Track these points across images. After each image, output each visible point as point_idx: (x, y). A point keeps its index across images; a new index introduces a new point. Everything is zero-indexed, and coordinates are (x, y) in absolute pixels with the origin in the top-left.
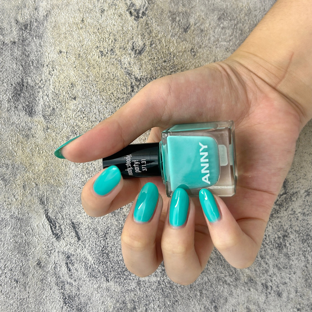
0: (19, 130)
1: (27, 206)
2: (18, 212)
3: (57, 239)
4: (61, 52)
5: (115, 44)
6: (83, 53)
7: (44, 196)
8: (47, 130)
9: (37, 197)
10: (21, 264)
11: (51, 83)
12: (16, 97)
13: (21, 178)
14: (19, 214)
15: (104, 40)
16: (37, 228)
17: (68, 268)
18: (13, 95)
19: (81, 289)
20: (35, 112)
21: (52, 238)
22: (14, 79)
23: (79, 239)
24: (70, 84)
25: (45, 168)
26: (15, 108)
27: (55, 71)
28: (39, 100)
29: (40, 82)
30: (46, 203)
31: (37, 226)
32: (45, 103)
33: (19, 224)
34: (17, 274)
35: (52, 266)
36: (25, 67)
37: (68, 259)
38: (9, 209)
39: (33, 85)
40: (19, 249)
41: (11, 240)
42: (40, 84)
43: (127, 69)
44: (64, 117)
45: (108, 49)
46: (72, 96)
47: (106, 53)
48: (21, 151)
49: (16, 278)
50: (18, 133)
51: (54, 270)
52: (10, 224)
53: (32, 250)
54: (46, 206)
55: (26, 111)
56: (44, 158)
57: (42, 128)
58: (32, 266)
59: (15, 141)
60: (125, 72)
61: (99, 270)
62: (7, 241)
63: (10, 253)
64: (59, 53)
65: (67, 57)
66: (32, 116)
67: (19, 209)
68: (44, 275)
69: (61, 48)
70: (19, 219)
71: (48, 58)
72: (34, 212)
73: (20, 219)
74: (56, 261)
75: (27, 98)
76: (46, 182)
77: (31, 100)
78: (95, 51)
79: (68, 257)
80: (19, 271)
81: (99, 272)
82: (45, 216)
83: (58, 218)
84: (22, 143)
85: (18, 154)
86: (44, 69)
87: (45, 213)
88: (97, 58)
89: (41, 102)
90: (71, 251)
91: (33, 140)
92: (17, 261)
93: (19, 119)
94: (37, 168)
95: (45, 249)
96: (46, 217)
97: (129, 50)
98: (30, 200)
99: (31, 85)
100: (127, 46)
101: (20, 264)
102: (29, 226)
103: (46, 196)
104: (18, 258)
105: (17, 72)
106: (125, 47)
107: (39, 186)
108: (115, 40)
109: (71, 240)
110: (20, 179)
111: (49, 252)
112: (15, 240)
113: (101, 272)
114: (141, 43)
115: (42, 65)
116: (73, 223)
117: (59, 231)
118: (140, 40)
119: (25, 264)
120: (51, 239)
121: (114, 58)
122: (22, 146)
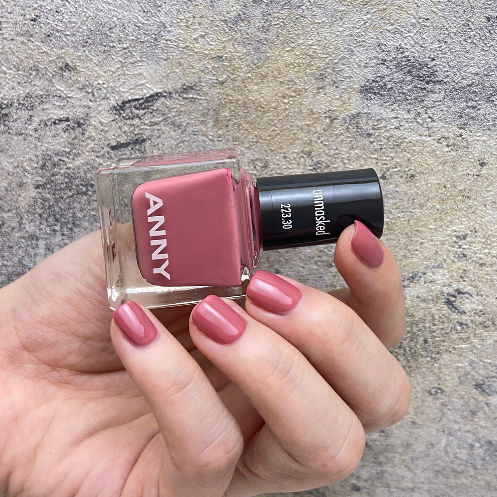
0: (336, 63)
1: (182, 58)
2: (170, 40)
3: (115, 107)
4: (482, 164)
5: (474, 263)
6: (470, 204)
7: (198, 94)
8: (330, 117)
9: (197, 80)
10: (68, 33)
11: (423, 138)
12: (406, 64)
13: (238, 54)
14: (167, 41)
15: (487, 245)
16: (136, 73)
17: (58, 120)
18: (409, 60)
19: (21, 138)
20: (368, 100)
21: (117, 98)
22: (444, 64)
23: (113, 148)
24: (414, 173)
25: (253, 102)
26: (382, 60)
27: (447, 149)
28: (393, 110)
29: (430, 117)
30: (185, 96)
31: (141, 74)
32: (383, 121)
33: (146, 39)
34: (49, 23)
35: (62, 91)
36: (466, 91)
37: (75, 123)
38: (178, 22)
39: (425, 102)
40: (97, 33)
41: (115, 19)
42: (426, 116)
43: (422, 275)
44: (350, 152)
45: (468, 250)
46: (388, 173)
47: (460, 244)
48: (292, 61)
49: (42, 19)
50: (331, 60)
51: (55, 94)
52: (148, 20)
53: (94, 58)
54: (179, 96)
55: (373, 81)
56: (274, 105)
57: (334, 109)
58: (63, 53)
59: (315, 52)
60: (418, 271)
61: (57, 175)
62: (114, 10)
63: (90, 13)
64: (482, 162)
65: (469, 174)
66: (361, 92)
67: (176, 42)
68: (46, 74)
69: (491, 166)
70: (157, 40)
71: (476, 140)
72: (169, 71)
73: (156, 42)
74: (73, 100)
75: (401, 87)
76: (226, 102)
77: (394, 94)
78: (469, 227)
79: (79, 125)
80: (55, 26)
81: (53, 175)
82: (159, 91)
83: (154, 116)
84: (309, 65)
85: (288, 54)
86: (454, 128)
87: (165, 92)
88: (454, 228)
89: (387, 114)
90: (91, 132)
91: (311, 88)
92: (74, 25)
93: (359, 66)
94: (256, 87)
95: (96, 83)
96: (157, 94)
97: (458, 286)
98: (192, 66)
99: (427, 99)
100: (467, 284)
101: (68, 30)
102: (141, 57)
103: (199, 97)
104: (81, 28)
105: (458, 73)
106: (466, 279)
107: (218, 87)
108: (481, 265)
109: (112, 133)
110: (235, 52)
111: (90, 91)
112: (116, 26)
113: (53, 179)
114: (467, 306)
115: (464, 125)
116: (144, 141)
117: (130, 114)
118: (474, 306)
119: (68, 40)
120: (114, 97)
121: (447, 257)
122: (303, 64)
